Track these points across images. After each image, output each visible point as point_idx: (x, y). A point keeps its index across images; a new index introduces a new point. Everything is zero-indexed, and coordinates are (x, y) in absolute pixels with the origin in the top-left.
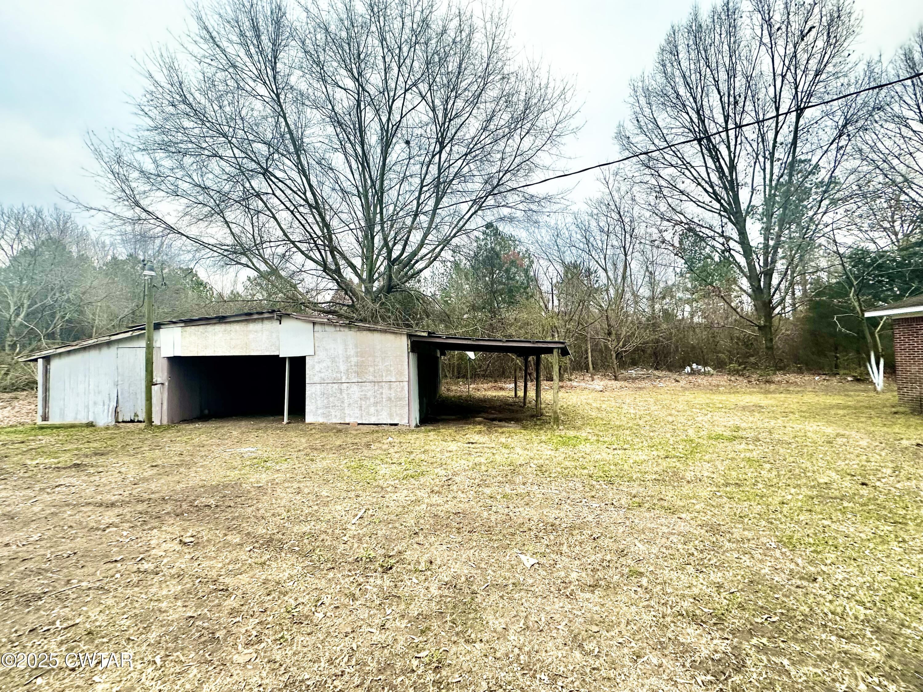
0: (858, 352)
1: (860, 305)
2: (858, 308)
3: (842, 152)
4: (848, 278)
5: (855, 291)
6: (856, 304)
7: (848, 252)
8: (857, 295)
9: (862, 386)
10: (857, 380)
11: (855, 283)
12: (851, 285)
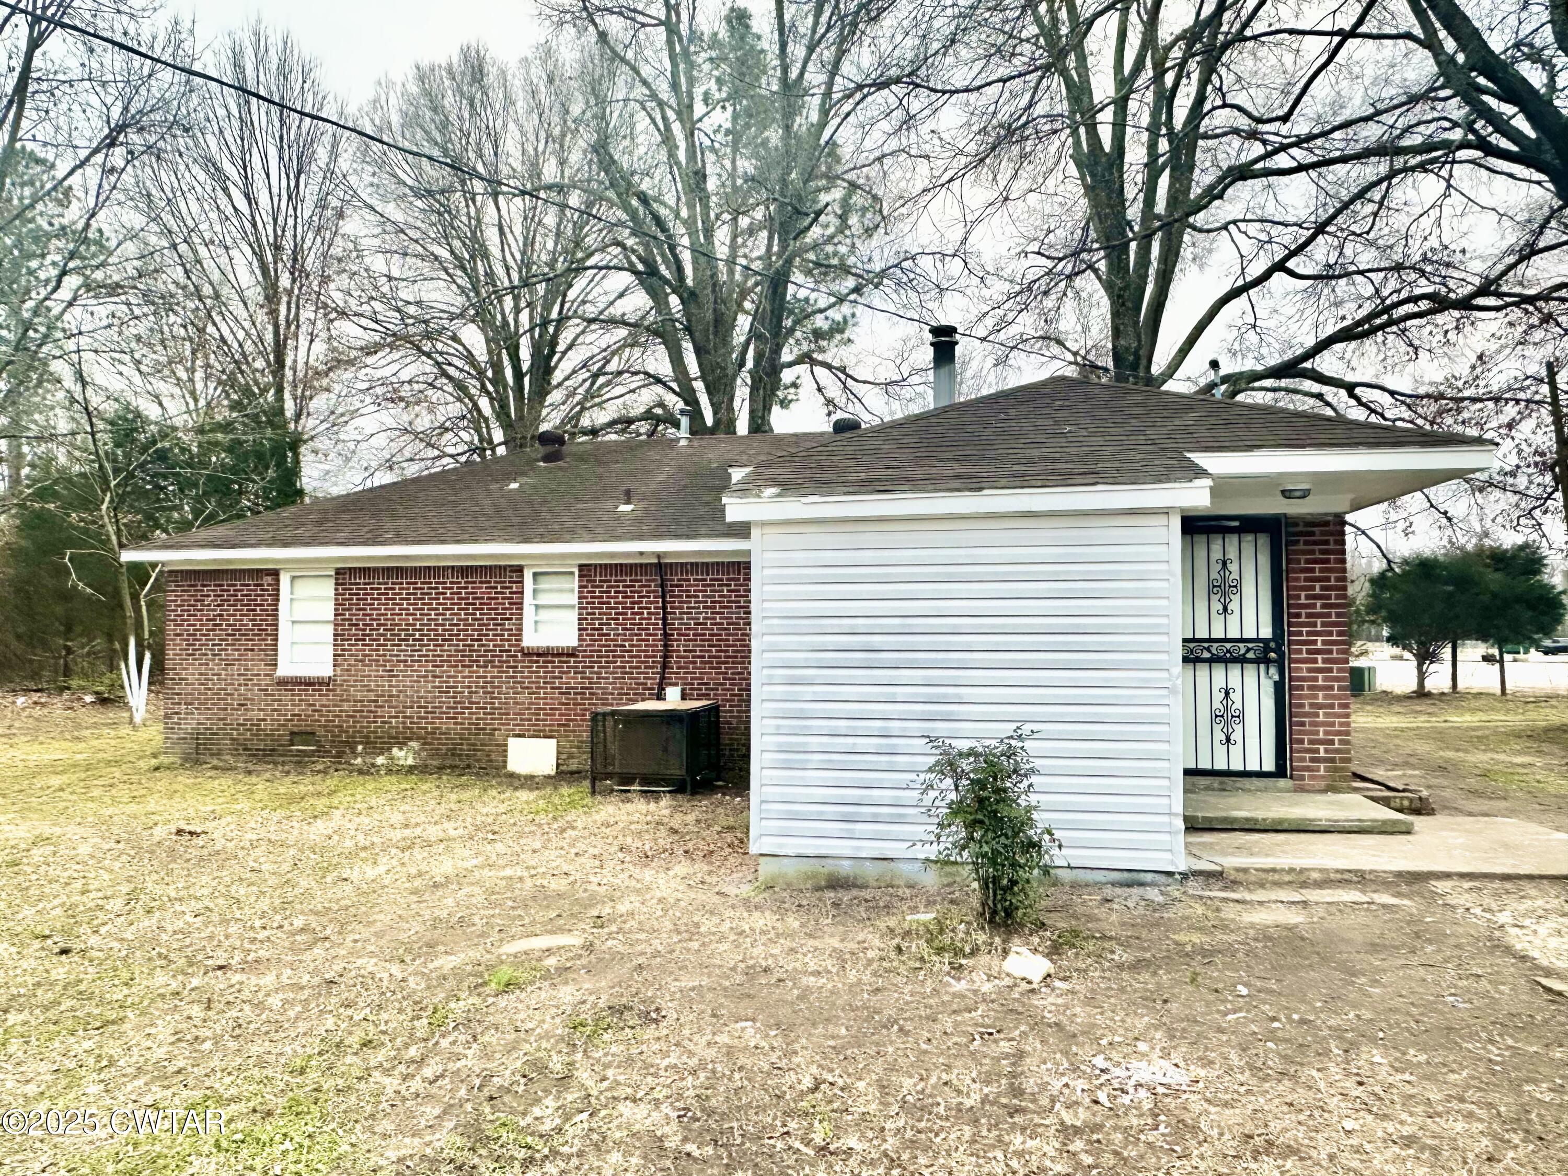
0: (110, 638)
1: (118, 533)
2: (114, 538)
3: (113, 179)
4: (101, 467)
5: (112, 501)
6: (111, 529)
7: (110, 408)
8: (115, 509)
9: (111, 714)
10: (103, 701)
11: (113, 483)
12: (106, 488)
